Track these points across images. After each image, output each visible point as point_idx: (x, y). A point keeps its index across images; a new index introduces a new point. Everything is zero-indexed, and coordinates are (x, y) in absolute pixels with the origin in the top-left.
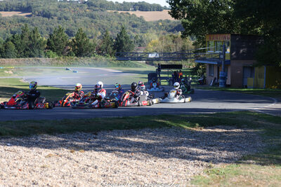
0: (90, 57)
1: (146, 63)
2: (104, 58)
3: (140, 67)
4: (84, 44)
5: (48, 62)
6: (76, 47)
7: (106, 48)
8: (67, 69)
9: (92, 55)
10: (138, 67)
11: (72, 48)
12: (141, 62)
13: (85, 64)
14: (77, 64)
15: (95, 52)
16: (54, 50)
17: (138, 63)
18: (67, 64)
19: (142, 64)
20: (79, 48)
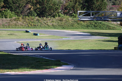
0: (54, 17)
2: (70, 18)
3: (113, 29)
5: (4, 23)
6: (38, 6)
7: (73, 7)
8: (27, 32)
9: (56, 15)
10: (110, 29)
11: (33, 7)
12: (115, 23)
13: (48, 26)
14: (39, 25)
15: (60, 12)
16: (12, 8)
17: (111, 24)
18: (27, 25)
19: (116, 25)
20: (41, 7)
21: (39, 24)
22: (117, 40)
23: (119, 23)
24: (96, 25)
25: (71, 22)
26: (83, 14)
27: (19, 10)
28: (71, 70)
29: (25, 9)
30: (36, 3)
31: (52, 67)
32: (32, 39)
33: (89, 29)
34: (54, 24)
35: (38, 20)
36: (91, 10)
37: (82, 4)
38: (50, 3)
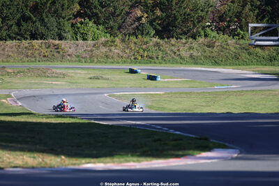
0: (194, 37)
2: (231, 41)
5: (81, 51)
6: (158, 13)
7: (239, 15)
8: (132, 71)
9: (199, 33)
11: (146, 15)
13: (181, 58)
14: (160, 58)
15: (209, 26)
16: (98, 18)
18: (132, 58)
20: (164, 15)
21: (160, 54)
25: (233, 49)
26: (260, 31)
27: (115, 21)
28: (233, 159)
29: (129, 20)
30: (155, 5)
31: (190, 152)
32: (145, 88)
33: (274, 65)
34: (195, 54)
35: (157, 44)
37: (259, 9)
38: (184, 5)
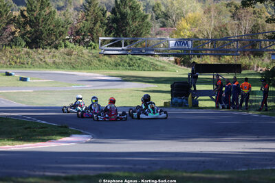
0: (56, 48)
1: (176, 62)
2: (85, 51)
3: (163, 69)
4: (45, 20)
6: (28, 28)
7: (91, 31)
8: (7, 74)
9: (61, 44)
10: (157, 70)
11: (18, 30)
12: (165, 59)
14: (30, 64)
15: (68, 39)
17: (158, 61)
18: (8, 64)
19: (168, 63)
20: (33, 30)
21: (30, 60)
22: (169, 89)
23: (172, 59)
24: (131, 62)
25: (86, 57)
26: (108, 43)
28: (87, 142)
29: (5, 34)
30: (25, 23)
31: (54, 137)
32: (18, 88)
34: (57, 61)
35: (27, 53)
36: (123, 36)
37: (107, 26)
38: (49, 23)
